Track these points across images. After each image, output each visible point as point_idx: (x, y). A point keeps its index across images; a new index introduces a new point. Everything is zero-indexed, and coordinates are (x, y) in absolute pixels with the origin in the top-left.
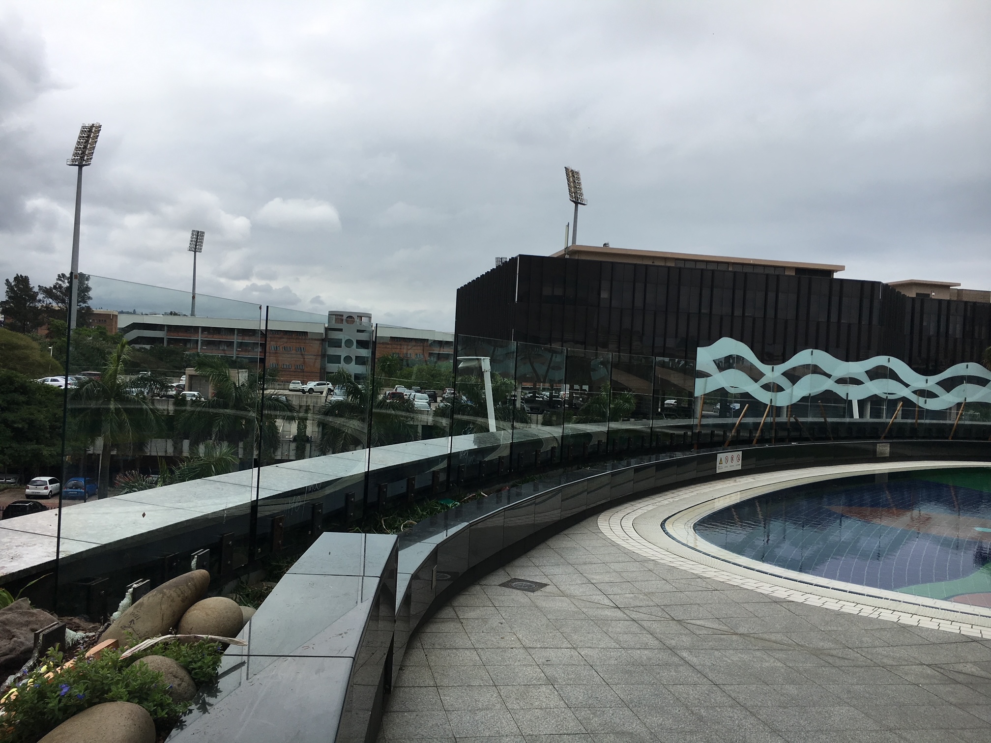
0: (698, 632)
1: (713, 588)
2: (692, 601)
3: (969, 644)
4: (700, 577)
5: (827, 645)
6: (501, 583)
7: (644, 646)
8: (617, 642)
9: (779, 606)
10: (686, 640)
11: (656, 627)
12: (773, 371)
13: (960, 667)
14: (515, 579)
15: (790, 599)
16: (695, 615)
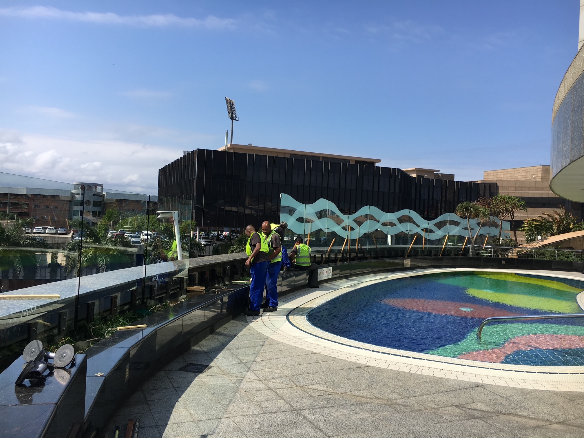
0: (313, 395)
1: (321, 360)
2: (308, 372)
3: (477, 388)
4: (313, 353)
5: (395, 396)
6: (180, 368)
7: (278, 410)
8: (261, 408)
9: (362, 370)
10: (306, 402)
11: (286, 393)
12: (348, 218)
13: (474, 406)
14: (190, 364)
15: (368, 364)
16: (311, 382)
